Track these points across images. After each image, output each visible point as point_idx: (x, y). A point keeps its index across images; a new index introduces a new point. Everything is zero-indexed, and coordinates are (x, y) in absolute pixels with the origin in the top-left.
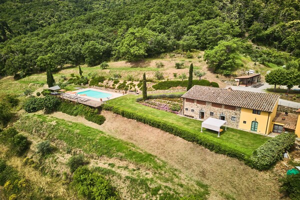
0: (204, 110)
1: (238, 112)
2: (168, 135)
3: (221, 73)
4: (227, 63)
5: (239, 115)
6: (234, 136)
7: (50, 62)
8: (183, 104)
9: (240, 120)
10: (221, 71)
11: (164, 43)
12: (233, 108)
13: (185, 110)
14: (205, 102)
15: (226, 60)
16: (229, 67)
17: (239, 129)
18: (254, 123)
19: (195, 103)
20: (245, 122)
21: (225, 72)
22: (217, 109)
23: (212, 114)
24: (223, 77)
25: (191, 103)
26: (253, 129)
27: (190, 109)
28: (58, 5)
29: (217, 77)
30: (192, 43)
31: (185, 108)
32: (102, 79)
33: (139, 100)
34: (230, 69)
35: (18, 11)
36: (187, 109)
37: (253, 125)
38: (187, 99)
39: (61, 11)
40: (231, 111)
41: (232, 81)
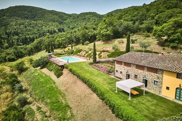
0: (130, 73)
1: (160, 76)
2: (89, 91)
3: (168, 46)
4: (174, 37)
5: (162, 79)
6: (149, 101)
7: (61, 42)
8: (114, 66)
9: (163, 85)
10: (168, 44)
11: (129, 28)
12: (155, 70)
13: (116, 71)
14: (130, 64)
15: (173, 33)
16: (176, 40)
17: (161, 95)
18: (178, 90)
19: (123, 66)
20: (168, 88)
21: (172, 45)
22: (140, 71)
23: (136, 76)
24: (170, 49)
25: (120, 65)
26: (178, 98)
27: (119, 71)
28: (90, 19)
29: (164, 49)
30: (150, 26)
31: (116, 70)
32: (80, 51)
33: (91, 64)
34: (177, 41)
35: (71, 23)
36: (117, 71)
37: (178, 93)
38: (117, 61)
39: (91, 22)
40: (153, 74)
41: (178, 52)
